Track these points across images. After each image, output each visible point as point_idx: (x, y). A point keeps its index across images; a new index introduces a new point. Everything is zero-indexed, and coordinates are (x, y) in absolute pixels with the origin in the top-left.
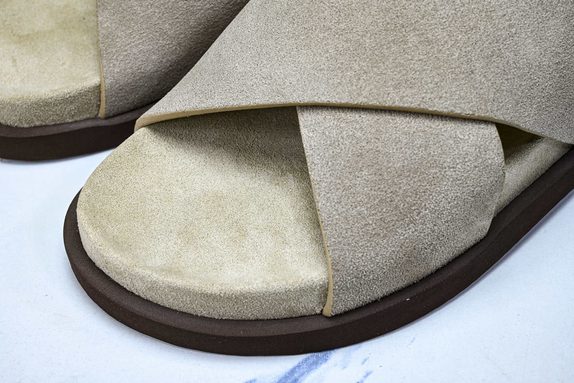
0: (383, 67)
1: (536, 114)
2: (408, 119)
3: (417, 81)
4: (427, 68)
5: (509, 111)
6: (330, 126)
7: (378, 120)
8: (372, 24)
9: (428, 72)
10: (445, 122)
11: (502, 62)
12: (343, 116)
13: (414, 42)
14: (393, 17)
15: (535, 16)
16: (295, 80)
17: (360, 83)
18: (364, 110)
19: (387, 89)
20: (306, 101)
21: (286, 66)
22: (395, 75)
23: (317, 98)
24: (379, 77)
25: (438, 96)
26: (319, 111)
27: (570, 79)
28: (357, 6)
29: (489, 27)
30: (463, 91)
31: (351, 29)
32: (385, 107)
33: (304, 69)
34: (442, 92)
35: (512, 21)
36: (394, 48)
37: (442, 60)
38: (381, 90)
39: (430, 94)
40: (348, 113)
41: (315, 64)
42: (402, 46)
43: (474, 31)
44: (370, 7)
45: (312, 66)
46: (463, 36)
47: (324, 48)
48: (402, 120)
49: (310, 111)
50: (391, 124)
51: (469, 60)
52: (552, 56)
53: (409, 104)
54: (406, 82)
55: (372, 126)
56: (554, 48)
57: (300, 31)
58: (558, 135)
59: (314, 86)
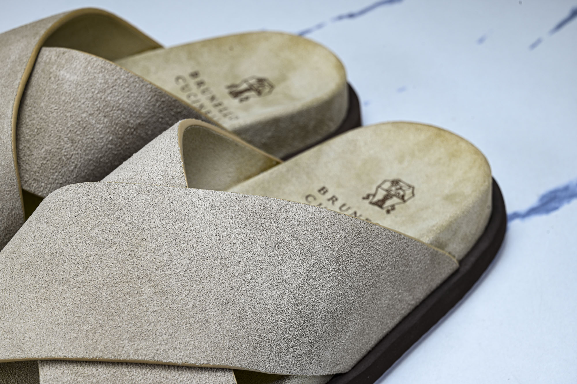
0: (118, 320)
1: (276, 357)
2: (144, 370)
3: (152, 333)
4: (162, 319)
5: (245, 357)
6: (68, 381)
7: (115, 373)
8: (109, 276)
9: (162, 323)
10: (181, 372)
11: (238, 309)
12: (81, 370)
13: (149, 293)
14: (129, 269)
15: (271, 260)
16: (34, 335)
17: (96, 337)
18: (101, 363)
19: (122, 342)
20: (44, 357)
21: (27, 320)
22: (130, 327)
23: (54, 353)
24: (114, 330)
25: (172, 348)
26: (58, 366)
27: (313, 317)
28: (95, 258)
29: (224, 274)
30: (197, 341)
31: (89, 281)
32: (120, 360)
33: (43, 324)
34: (176, 343)
35: (248, 267)
36: (130, 300)
37: (176, 310)
38: (116, 343)
39: (165, 346)
40: (86, 367)
41: (53, 318)
42: (138, 298)
43: (208, 280)
44: (108, 259)
45: (51, 320)
46: (197, 285)
47: (63, 302)
48: (139, 372)
49: (49, 365)
50: (128, 377)
51: (204, 310)
52: (291, 298)
53: (144, 357)
54: (140, 335)
55: (108, 379)
56: (292, 290)
57: (41, 284)
58: (308, 371)
59: (52, 341)
